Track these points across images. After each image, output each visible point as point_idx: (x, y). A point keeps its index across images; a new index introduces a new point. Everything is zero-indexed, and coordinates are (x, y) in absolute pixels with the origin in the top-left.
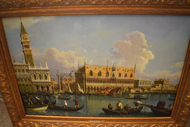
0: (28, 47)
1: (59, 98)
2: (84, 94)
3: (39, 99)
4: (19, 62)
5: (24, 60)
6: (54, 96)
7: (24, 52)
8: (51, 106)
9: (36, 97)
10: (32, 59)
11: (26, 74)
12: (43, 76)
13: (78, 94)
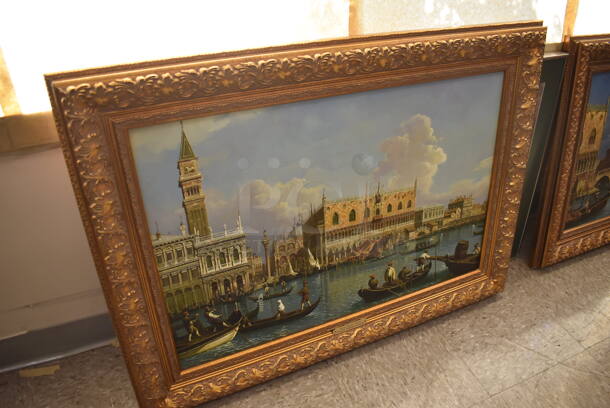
0: (195, 190)
1: (265, 299)
2: (321, 271)
3: (216, 316)
4: (169, 234)
5: (185, 226)
6: (254, 296)
7: (184, 205)
8: (247, 325)
9: (211, 315)
10: (204, 218)
11: (187, 260)
12: (231, 252)
13: (309, 275)
